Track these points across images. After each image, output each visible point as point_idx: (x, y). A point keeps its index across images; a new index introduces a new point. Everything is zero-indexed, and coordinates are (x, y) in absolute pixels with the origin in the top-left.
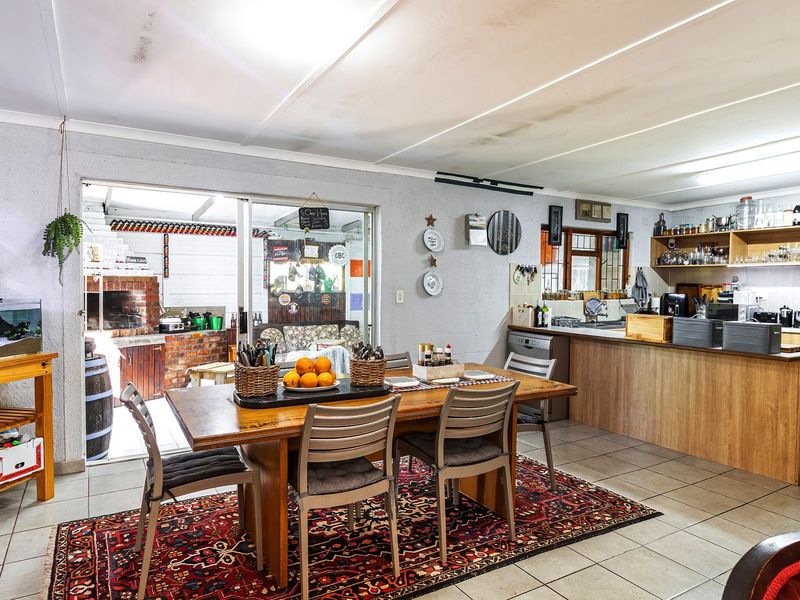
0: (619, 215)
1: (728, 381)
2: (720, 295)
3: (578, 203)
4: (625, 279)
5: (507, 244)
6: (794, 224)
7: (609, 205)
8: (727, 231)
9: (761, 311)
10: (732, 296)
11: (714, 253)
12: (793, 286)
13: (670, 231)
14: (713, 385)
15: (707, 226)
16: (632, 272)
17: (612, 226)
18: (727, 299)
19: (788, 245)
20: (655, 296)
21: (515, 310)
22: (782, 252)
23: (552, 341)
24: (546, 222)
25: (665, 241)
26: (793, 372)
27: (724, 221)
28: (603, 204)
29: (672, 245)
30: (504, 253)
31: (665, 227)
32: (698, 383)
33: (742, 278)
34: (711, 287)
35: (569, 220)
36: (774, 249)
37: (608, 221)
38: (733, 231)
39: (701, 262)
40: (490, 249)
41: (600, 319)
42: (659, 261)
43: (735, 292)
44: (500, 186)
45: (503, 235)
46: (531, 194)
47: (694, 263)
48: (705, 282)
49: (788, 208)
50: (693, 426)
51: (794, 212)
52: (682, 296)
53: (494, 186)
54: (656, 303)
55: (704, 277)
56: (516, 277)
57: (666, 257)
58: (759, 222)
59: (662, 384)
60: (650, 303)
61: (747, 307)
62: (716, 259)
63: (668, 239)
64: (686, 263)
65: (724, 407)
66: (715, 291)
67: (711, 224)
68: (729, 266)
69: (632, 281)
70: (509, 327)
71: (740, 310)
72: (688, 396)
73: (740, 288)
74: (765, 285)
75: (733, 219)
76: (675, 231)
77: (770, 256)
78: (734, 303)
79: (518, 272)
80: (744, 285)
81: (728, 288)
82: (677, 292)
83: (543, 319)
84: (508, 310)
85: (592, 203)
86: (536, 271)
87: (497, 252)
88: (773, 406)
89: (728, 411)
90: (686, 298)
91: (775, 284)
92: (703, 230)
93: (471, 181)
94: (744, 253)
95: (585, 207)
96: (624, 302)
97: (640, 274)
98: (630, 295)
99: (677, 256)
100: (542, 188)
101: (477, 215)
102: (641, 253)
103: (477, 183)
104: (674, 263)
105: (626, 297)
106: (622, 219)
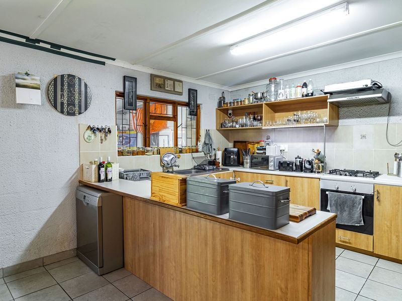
0: (190, 90)
1: (240, 250)
2: (258, 150)
3: (153, 77)
4: (198, 139)
5: (74, 105)
6: (303, 96)
7: (181, 81)
8: (261, 103)
9: (284, 160)
10: (265, 149)
11: (255, 119)
12: (304, 142)
13: (227, 103)
14: (227, 253)
15: (249, 99)
16: (203, 133)
17: (184, 98)
18: (262, 152)
19: (299, 113)
20: (219, 150)
21: (85, 167)
22: (295, 118)
23: (101, 197)
24: (121, 90)
25: (225, 111)
26: (303, 249)
27: (259, 95)
28: (174, 80)
29: (230, 114)
30: (71, 114)
31: (224, 101)
32: (214, 249)
33: (273, 136)
34: (253, 143)
35: (144, 89)
36: (291, 116)
37: (180, 94)
38: (265, 102)
39: (246, 125)
40: (53, 110)
41: (175, 169)
42: (222, 125)
43: (267, 147)
44: (62, 50)
45: (69, 97)
46: (103, 63)
47: (243, 126)
48: (250, 140)
49: (299, 85)
50: (211, 294)
51: (303, 87)
52: (236, 150)
53: (56, 49)
54: (219, 155)
55: (249, 136)
56: (86, 136)
57: (226, 123)
58: (281, 96)
59: (186, 246)
60: (215, 155)
61: (274, 157)
62: (255, 123)
63: (227, 110)
64: (237, 126)
65: (237, 279)
66: (256, 146)
67: (251, 97)
68: (263, 128)
69: (202, 139)
70: (80, 182)
71: (271, 159)
72: (206, 261)
73: (271, 144)
74: (286, 142)
75: (265, 95)
76: (230, 103)
77: (288, 120)
78: (267, 155)
79: (89, 132)
80: (272, 142)
81: (263, 144)
82: (234, 147)
83: (106, 174)
84: (79, 166)
85: (165, 78)
86: (110, 131)
87: (62, 112)
88: (283, 286)
89: (240, 283)
90: (238, 151)
91: (292, 141)
92: (247, 102)
93: (24, 40)
94: (273, 119)
95: (157, 81)
96: (195, 155)
97: (208, 134)
98: (200, 149)
99: (233, 121)
100: (114, 59)
101: (27, 74)
102: (209, 120)
103: (32, 43)
104: (230, 127)
105: (197, 151)
106: (193, 93)
